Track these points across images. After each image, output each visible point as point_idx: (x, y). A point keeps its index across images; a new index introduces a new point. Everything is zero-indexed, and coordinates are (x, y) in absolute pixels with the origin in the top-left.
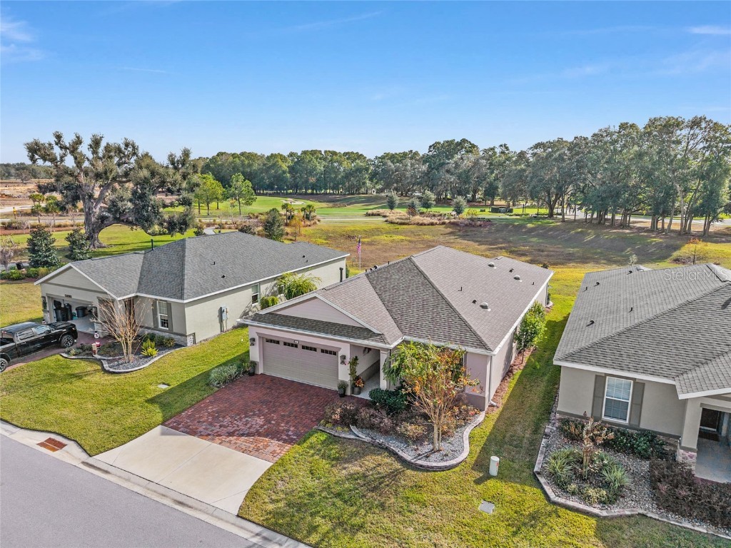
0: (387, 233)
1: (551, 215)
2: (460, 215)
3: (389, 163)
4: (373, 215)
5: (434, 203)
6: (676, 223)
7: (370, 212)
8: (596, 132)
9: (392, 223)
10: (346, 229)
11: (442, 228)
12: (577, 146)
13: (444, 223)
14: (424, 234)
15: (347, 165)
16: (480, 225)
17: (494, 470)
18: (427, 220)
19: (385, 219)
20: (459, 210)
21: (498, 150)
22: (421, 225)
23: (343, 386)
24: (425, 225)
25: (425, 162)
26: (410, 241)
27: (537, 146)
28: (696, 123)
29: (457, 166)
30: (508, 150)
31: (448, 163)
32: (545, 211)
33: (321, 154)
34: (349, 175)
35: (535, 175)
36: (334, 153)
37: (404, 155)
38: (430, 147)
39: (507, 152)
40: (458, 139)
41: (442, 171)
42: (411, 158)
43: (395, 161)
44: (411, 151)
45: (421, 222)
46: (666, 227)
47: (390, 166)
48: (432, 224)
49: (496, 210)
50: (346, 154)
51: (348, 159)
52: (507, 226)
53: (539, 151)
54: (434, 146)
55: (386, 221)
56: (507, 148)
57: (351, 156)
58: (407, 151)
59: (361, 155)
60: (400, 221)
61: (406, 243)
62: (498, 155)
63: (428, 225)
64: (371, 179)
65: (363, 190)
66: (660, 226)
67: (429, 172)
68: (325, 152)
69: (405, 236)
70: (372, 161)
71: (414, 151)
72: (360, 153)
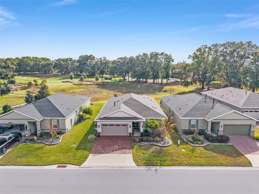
0: (76, 88)
1: (124, 80)
2: (98, 81)
3: (62, 62)
4: (65, 82)
5: (86, 77)
6: (160, 81)
8: (137, 55)
9: (76, 85)
10: (61, 88)
11: (94, 86)
12: (131, 59)
13: (94, 84)
14: (90, 88)
15: (43, 62)
16: (106, 84)
17: (179, 143)
18: (88, 83)
19: (73, 83)
20: (97, 80)
21: (103, 59)
22: (87, 85)
23: (130, 134)
24: (88, 85)
25: (78, 62)
26: (87, 91)
27: (119, 59)
28: (162, 54)
29: (90, 64)
31: (87, 63)
32: (122, 78)
33: (31, 58)
34: (45, 66)
35: (120, 69)
36: (36, 58)
37: (67, 59)
38: (79, 57)
39: (106, 59)
40: (89, 55)
41: (85, 66)
42: (70, 60)
43: (64, 61)
44: (70, 58)
45: (87, 84)
46: (157, 82)
47: (62, 63)
48: (91, 84)
49: (106, 79)
50: (41, 58)
51: (43, 60)
52: (114, 84)
54: (81, 57)
55: (73, 84)
56: (106, 58)
57: (43, 59)
58: (68, 58)
59: (48, 59)
60: (79, 84)
61: (86, 91)
62: (103, 60)
63: (89, 85)
64: (54, 68)
65: (50, 72)
66: (155, 82)
67: (80, 66)
68: (33, 57)
69: (84, 89)
70: (54, 61)
71: (71, 58)
72: (47, 58)
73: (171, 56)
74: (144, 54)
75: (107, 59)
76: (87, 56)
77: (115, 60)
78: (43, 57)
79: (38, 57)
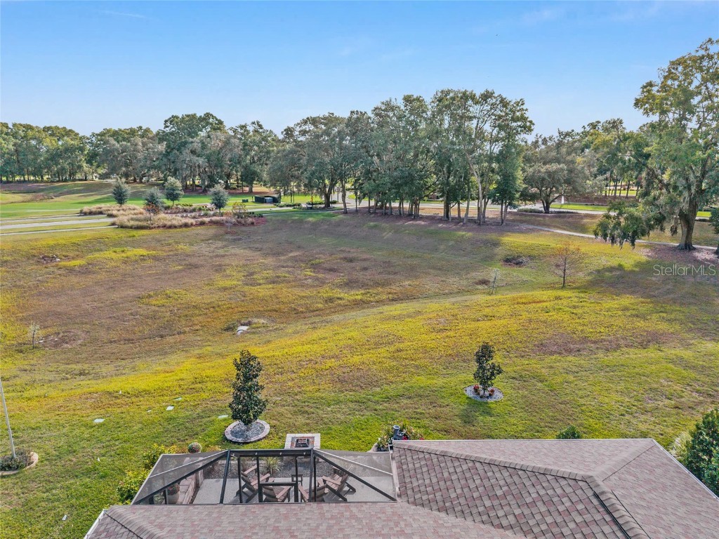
0: (115, 245)
1: (328, 203)
2: (222, 210)
3: (112, 141)
4: (91, 213)
5: (183, 193)
6: (471, 208)
7: (86, 208)
8: (379, 105)
9: (122, 227)
10: (39, 244)
11: (200, 230)
12: (356, 123)
13: (202, 223)
14: (177, 243)
15: (49, 143)
16: (253, 223)
18: (178, 219)
19: (111, 220)
20: (219, 204)
21: (251, 128)
22: (170, 227)
24: (175, 227)
25: (161, 140)
26: (155, 258)
27: (305, 122)
29: (204, 146)
30: (261, 128)
31: (192, 142)
32: (318, 199)
33: (7, 127)
34: (54, 156)
35: (312, 159)
36: (29, 127)
37: (132, 132)
38: (166, 121)
39: (261, 130)
40: (200, 113)
41: (186, 152)
42: (142, 136)
43: (120, 138)
44: (141, 128)
45: (169, 223)
46: (463, 215)
47: (114, 145)
48: (186, 225)
49: (260, 200)
50: (46, 129)
51: (51, 135)
52: (284, 222)
53: (309, 127)
54: (172, 120)
55: (113, 224)
56: (260, 126)
57: (51, 131)
58: (135, 126)
59: (70, 131)
60: (132, 223)
61: (149, 263)
62: (251, 133)
63: (181, 226)
64: (89, 162)
65: (78, 176)
66: (454, 213)
67: (167, 154)
68: (14, 125)
69: (148, 249)
70: (88, 139)
71: (144, 128)
72: (68, 128)
73: (524, 107)
74: (408, 99)
75: (265, 127)
76: (193, 116)
77: (291, 125)
78: (53, 125)
79: (34, 126)
